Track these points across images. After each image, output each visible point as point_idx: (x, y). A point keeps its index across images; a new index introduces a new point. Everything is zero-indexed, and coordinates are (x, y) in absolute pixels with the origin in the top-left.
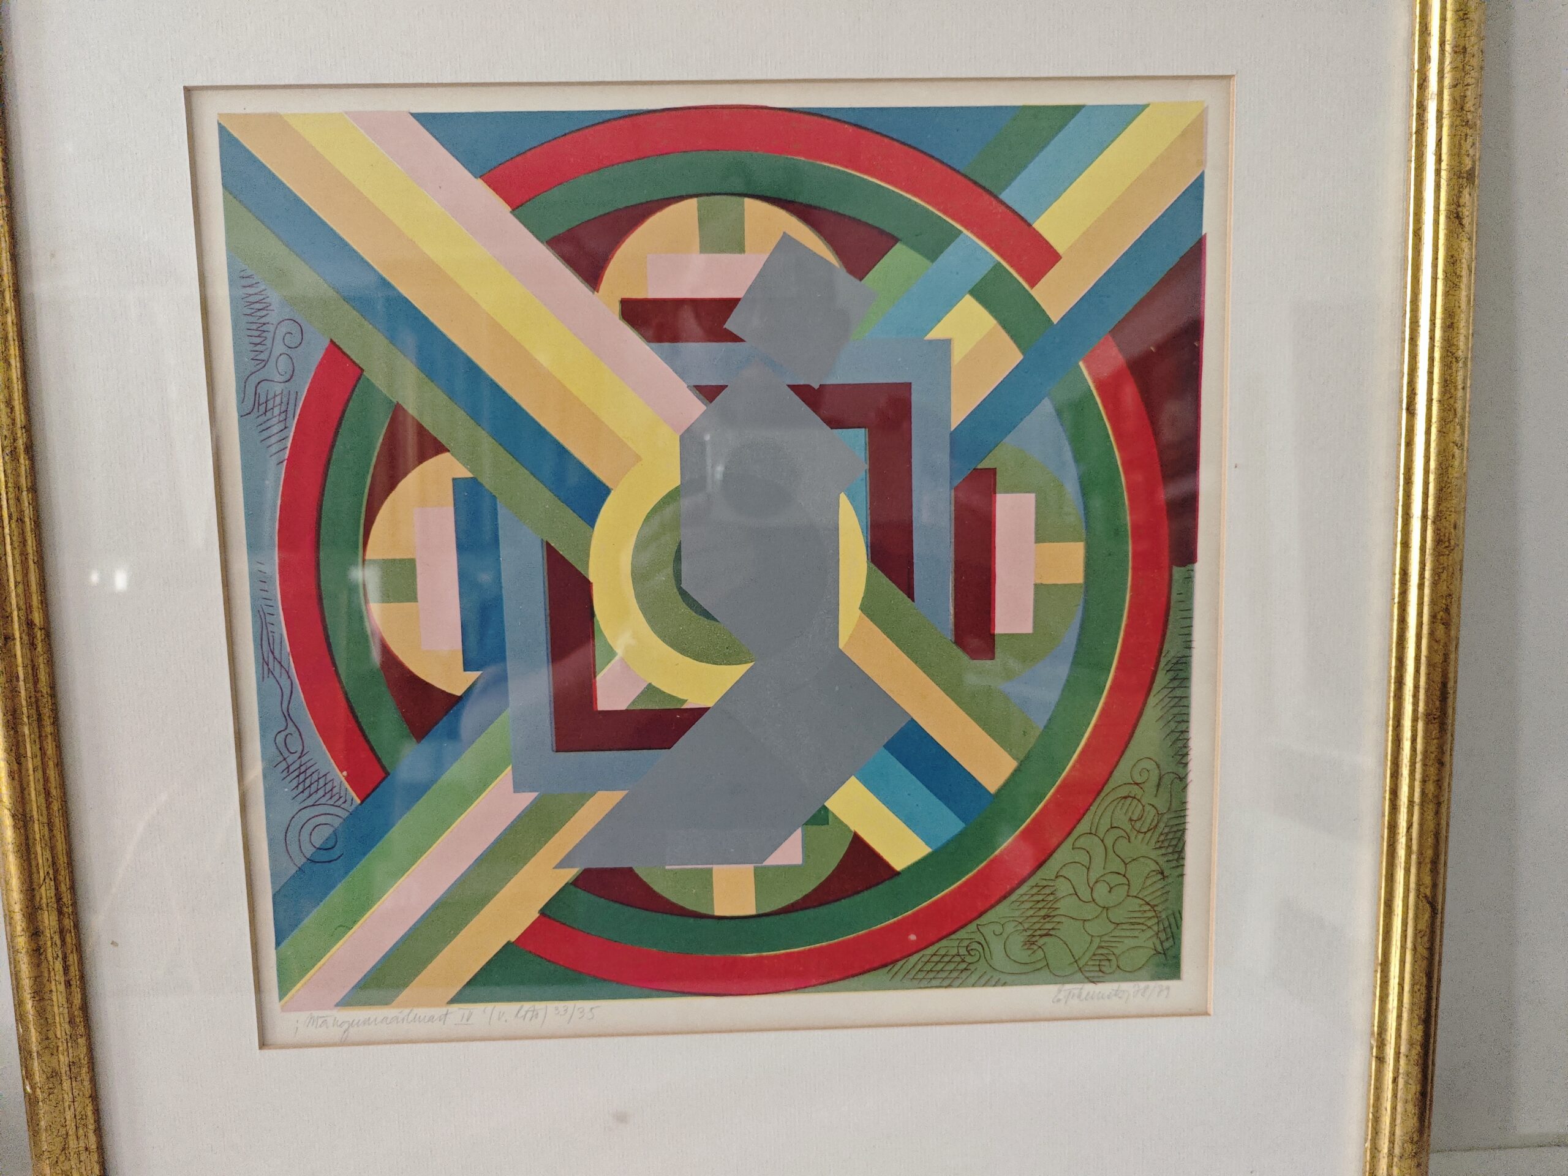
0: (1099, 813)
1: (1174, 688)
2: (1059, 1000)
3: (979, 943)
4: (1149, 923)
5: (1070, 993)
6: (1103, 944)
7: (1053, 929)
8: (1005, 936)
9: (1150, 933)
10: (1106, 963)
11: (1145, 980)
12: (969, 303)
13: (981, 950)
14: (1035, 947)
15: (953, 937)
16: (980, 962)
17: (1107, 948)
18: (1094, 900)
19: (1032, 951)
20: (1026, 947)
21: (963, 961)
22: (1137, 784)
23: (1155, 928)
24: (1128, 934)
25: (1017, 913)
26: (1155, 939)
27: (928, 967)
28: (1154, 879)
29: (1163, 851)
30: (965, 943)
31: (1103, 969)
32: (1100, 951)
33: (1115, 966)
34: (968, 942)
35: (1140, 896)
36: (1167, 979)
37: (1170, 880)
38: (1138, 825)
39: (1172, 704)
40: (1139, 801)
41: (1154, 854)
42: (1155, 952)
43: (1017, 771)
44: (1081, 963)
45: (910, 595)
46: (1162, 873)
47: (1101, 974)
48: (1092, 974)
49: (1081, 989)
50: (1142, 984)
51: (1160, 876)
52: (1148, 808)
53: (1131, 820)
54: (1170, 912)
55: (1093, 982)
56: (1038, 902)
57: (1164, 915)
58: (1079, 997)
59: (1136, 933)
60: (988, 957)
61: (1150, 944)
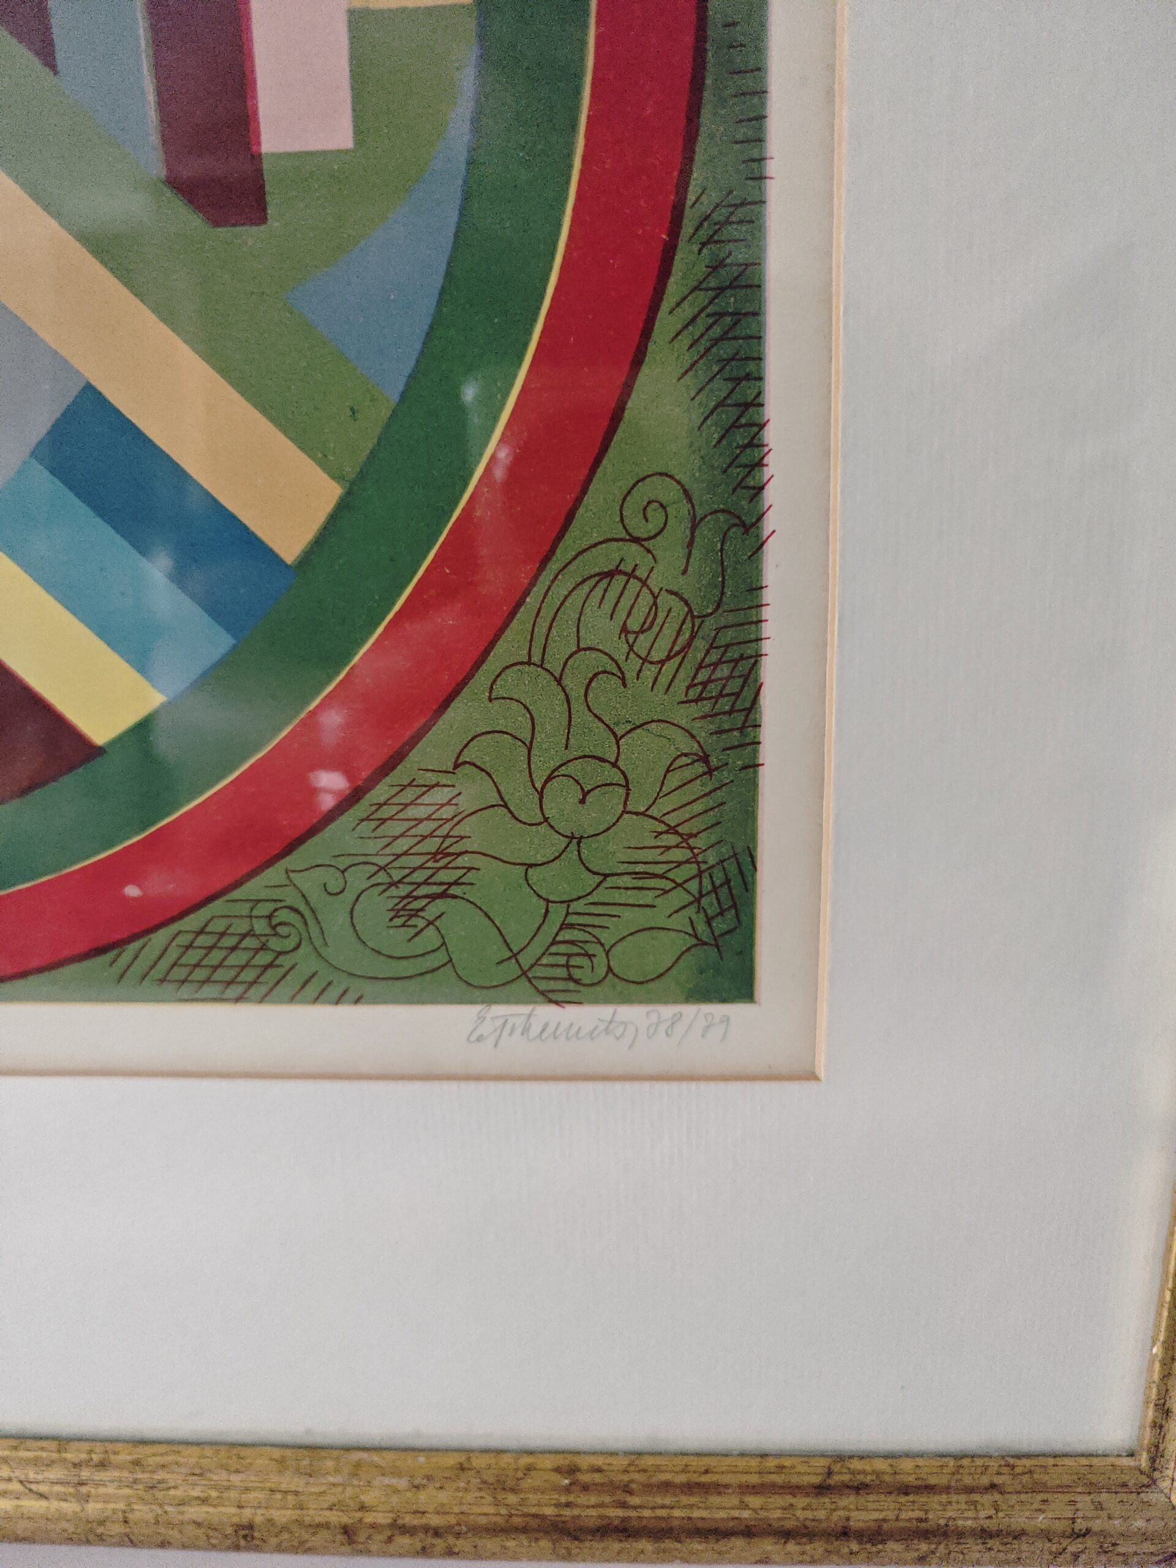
0: (547, 613)
1: (721, 290)
2: (480, 1039)
3: (296, 911)
4: (679, 875)
5: (504, 1024)
6: (572, 919)
7: (456, 883)
8: (349, 896)
9: (679, 897)
10: (584, 961)
11: (676, 1002)
13: (299, 925)
14: (421, 923)
15: (236, 894)
16: (301, 951)
17: (582, 927)
18: (546, 819)
19: (413, 931)
20: (399, 921)
21: (264, 947)
22: (636, 540)
23: (693, 886)
24: (631, 897)
25: (372, 846)
26: (691, 911)
27: (192, 957)
28: (688, 773)
29: (706, 707)
30: (264, 909)
31: (577, 974)
32: (566, 935)
33: (602, 971)
34: (271, 906)
35: (654, 812)
36: (724, 1001)
37: (725, 776)
38: (642, 643)
39: (717, 331)
40: (644, 583)
41: (684, 715)
42: (694, 941)
43: (343, 507)
44: (526, 960)
46: (705, 759)
47: (571, 986)
48: (553, 985)
49: (530, 1015)
50: (667, 1011)
51: (700, 768)
52: (665, 600)
53: (624, 630)
54: (725, 850)
55: (557, 1003)
56: (421, 821)
57: (712, 858)
58: (525, 1031)
59: (648, 897)
60: (318, 943)
61: (680, 921)
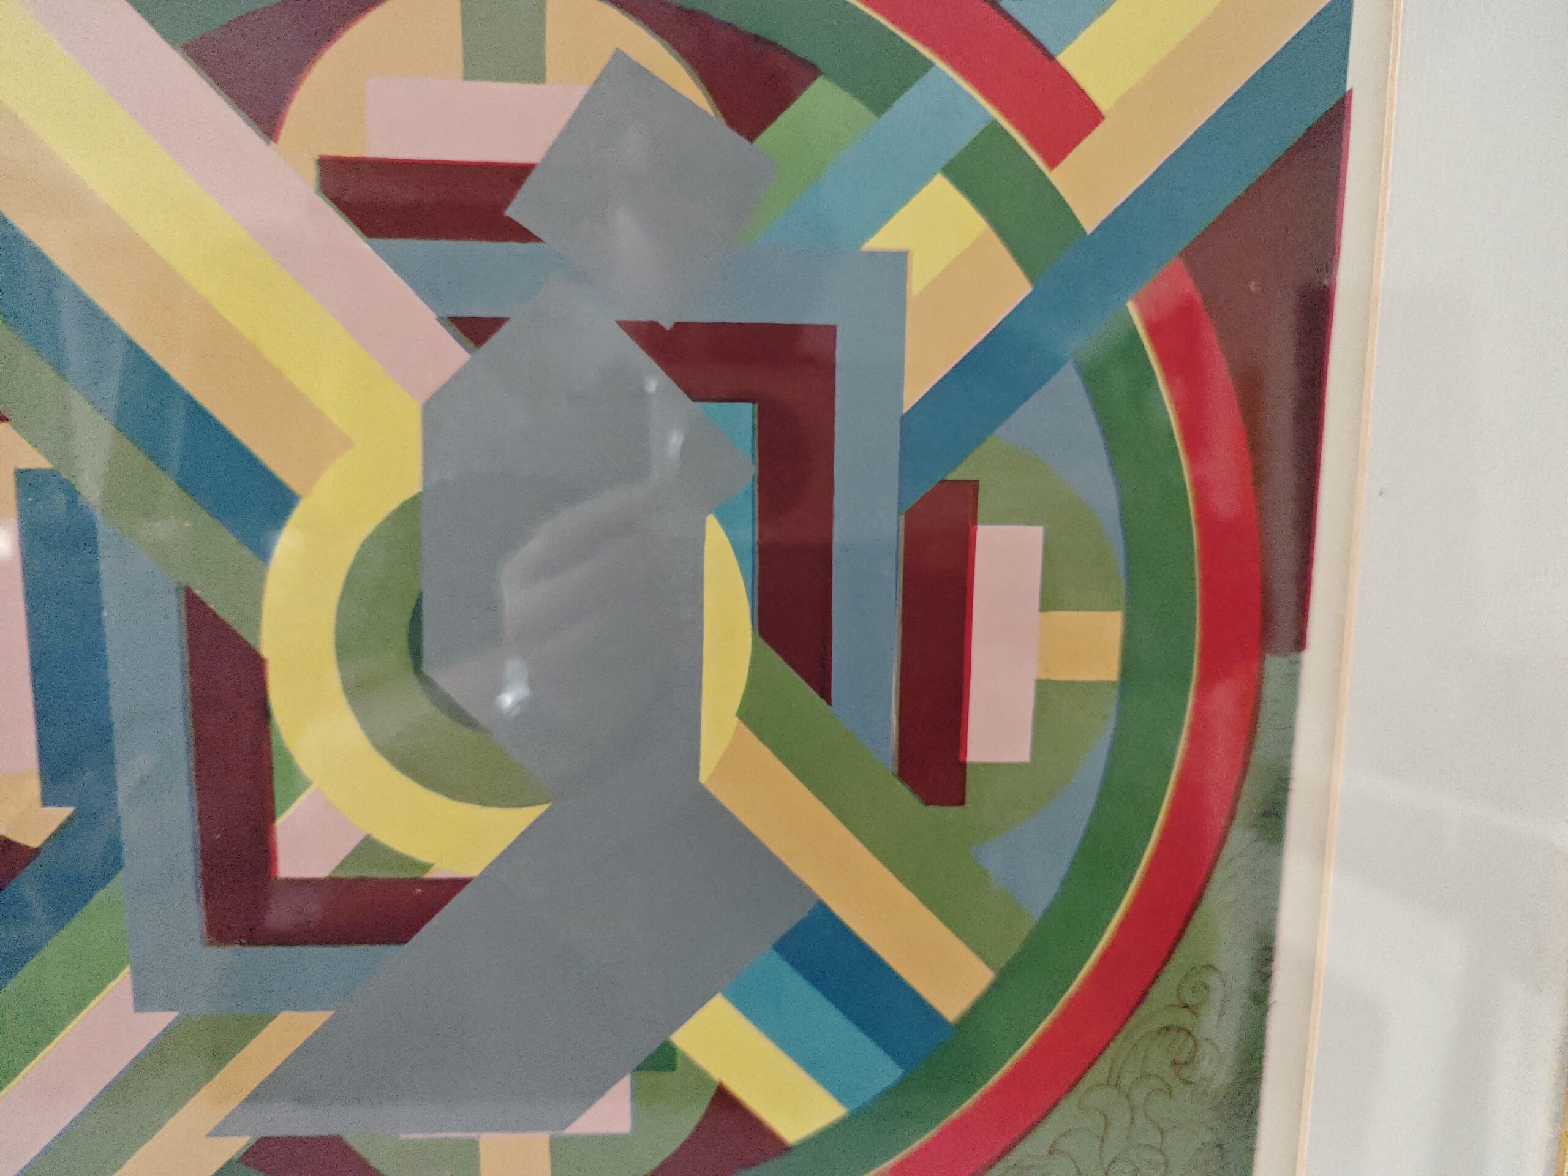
0: (1125, 1053)
12: (940, 187)
22: (1187, 1007)
28: (1208, 1156)
29: (1224, 1113)
38: (1186, 1071)
39: (1251, 881)
40: (1189, 1033)
41: (1208, 1118)
43: (994, 987)
45: (825, 692)
46: (1221, 1146)
51: (1217, 1152)
